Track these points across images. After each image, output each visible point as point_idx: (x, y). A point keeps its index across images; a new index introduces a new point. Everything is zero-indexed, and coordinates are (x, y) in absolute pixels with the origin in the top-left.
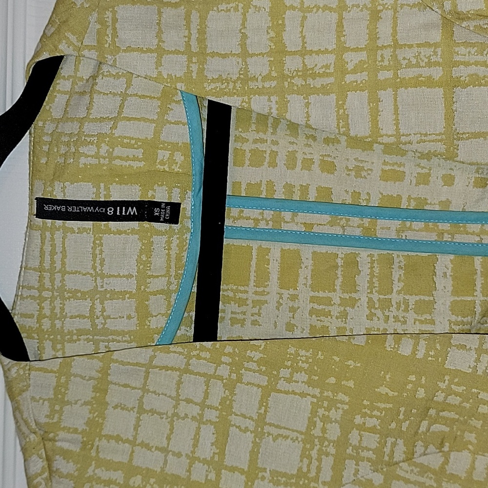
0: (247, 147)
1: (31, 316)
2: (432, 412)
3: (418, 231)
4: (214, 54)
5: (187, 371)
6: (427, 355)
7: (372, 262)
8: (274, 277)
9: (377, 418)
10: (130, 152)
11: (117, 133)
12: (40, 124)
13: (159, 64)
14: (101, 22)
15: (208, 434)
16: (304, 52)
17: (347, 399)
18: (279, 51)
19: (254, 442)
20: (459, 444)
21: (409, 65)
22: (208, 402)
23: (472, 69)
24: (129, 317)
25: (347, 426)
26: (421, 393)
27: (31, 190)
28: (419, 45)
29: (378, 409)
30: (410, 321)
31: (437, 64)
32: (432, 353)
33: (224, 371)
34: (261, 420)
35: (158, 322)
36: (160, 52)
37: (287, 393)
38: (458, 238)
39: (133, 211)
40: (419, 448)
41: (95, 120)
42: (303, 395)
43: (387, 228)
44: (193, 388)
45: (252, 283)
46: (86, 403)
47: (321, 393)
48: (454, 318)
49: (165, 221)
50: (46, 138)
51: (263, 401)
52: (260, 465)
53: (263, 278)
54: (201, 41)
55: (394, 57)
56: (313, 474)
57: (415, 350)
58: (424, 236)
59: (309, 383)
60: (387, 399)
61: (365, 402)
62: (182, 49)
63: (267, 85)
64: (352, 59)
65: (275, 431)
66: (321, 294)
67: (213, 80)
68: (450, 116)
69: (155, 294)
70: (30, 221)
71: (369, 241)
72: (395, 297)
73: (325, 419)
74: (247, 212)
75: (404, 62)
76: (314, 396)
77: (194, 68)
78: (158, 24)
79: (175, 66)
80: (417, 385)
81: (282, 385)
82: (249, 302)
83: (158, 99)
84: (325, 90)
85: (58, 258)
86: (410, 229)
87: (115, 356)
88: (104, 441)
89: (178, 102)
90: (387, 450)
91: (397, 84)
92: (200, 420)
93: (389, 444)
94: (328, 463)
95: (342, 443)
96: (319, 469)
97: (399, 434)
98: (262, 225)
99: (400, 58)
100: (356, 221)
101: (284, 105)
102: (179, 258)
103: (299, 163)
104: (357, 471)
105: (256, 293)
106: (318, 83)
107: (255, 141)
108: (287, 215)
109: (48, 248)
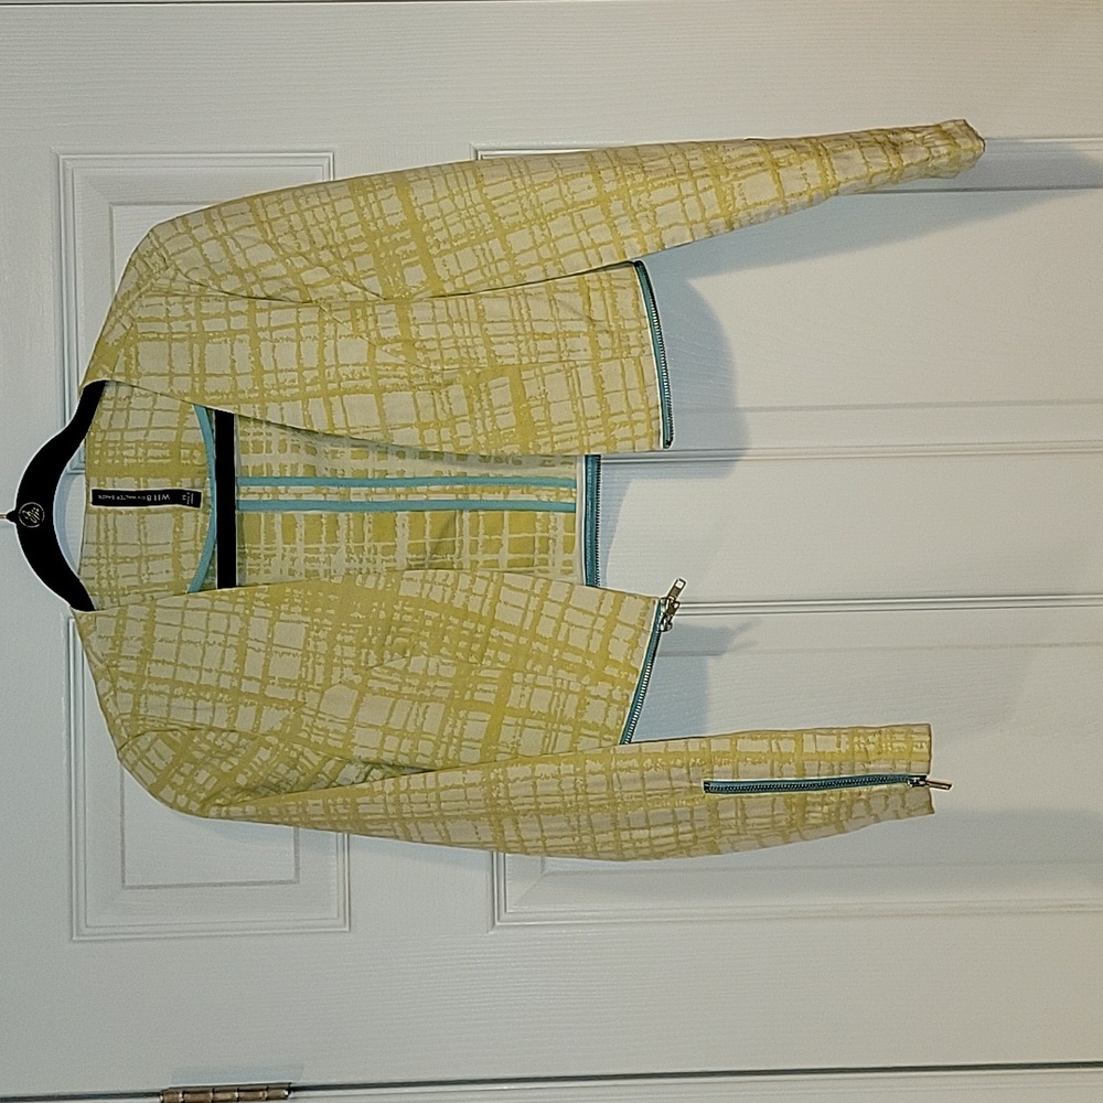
0: (250, 439)
1: (93, 578)
2: (393, 628)
3: (382, 495)
4: (211, 375)
5: (213, 611)
6: (385, 587)
7: (349, 519)
8: (279, 536)
9: (353, 635)
10: (159, 453)
11: (149, 439)
12: (92, 434)
13: (171, 383)
14: (128, 356)
15: (231, 654)
16: (276, 371)
17: (330, 623)
18: (259, 371)
19: (266, 659)
20: (416, 651)
21: (348, 379)
22: (231, 632)
23: (393, 380)
24: (167, 572)
25: (331, 643)
26: (382, 615)
27: (88, 485)
28: (354, 365)
29: (353, 628)
30: (378, 561)
31: (367, 378)
32: (389, 585)
33: (240, 609)
34: (270, 642)
35: (189, 575)
36: (171, 375)
37: (287, 621)
38: (411, 498)
39: (166, 497)
40: (387, 655)
41: (132, 430)
42: (299, 622)
43: (358, 494)
44: (218, 622)
45: (263, 542)
46: (139, 639)
47: (312, 619)
48: (410, 556)
49: (190, 505)
50: (97, 445)
51: (271, 629)
52: (270, 674)
53: (271, 537)
54: (202, 365)
55: (337, 373)
56: (309, 679)
57: (377, 584)
58: (386, 498)
59: (303, 613)
60: (358, 620)
61: (343, 624)
62: (187, 372)
63: (252, 396)
64: (309, 376)
65: (281, 650)
66: (311, 546)
67: (212, 394)
68: (382, 414)
69: (185, 553)
70: (87, 507)
71: (346, 506)
72: (367, 545)
73: (316, 639)
74: (253, 488)
75: (344, 377)
76: (307, 623)
77: (197, 385)
78: (170, 355)
79: (183, 384)
80: (379, 609)
81: (283, 616)
82: (262, 556)
83: (179, 411)
84: (293, 398)
85: (110, 533)
86: (376, 493)
87: (158, 603)
88: (154, 664)
89: (192, 413)
90: (363, 657)
91: (342, 393)
92: (224, 645)
93: (363, 654)
94: (320, 670)
95: (330, 655)
96: (314, 675)
97: (370, 645)
98: (265, 498)
99: (341, 373)
100: (335, 489)
101: (265, 410)
102: (203, 526)
103: (289, 448)
104: (342, 675)
105: (267, 549)
106: (288, 393)
107: (255, 434)
108: (282, 488)
109: (102, 527)
